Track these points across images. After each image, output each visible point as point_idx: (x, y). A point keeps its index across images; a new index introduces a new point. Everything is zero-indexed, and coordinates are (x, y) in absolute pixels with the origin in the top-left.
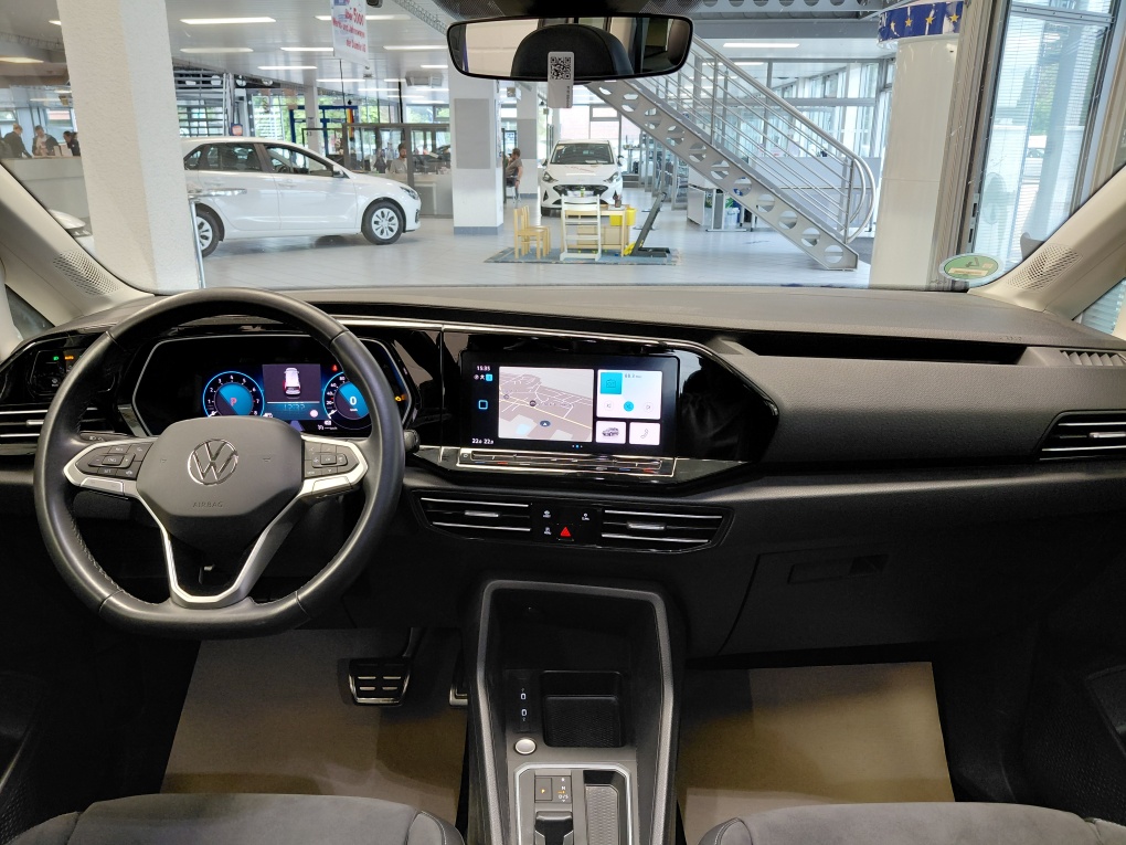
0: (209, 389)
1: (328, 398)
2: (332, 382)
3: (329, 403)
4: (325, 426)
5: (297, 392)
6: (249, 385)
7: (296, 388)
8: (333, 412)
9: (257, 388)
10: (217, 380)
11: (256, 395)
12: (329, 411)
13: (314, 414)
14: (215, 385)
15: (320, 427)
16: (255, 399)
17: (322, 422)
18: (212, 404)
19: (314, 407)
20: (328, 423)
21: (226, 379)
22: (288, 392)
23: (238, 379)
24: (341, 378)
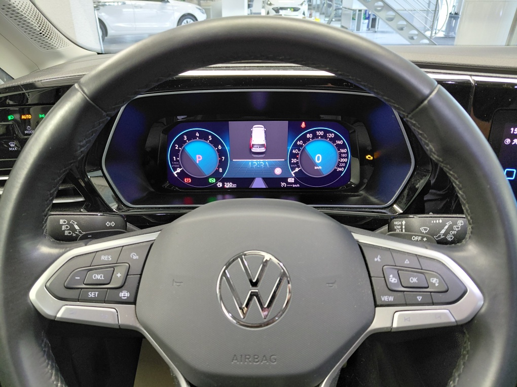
0: (174, 146)
1: (293, 156)
2: (299, 140)
3: (294, 161)
4: (288, 183)
5: (263, 150)
6: (215, 142)
7: (262, 146)
8: (297, 170)
9: (222, 145)
10: (182, 136)
11: (222, 153)
12: (293, 169)
13: (278, 171)
14: (181, 142)
15: (283, 184)
16: (220, 157)
17: (285, 180)
18: (177, 161)
19: (278, 165)
20: (291, 180)
21: (192, 136)
22: (254, 150)
23: (204, 136)
24: (308, 136)
